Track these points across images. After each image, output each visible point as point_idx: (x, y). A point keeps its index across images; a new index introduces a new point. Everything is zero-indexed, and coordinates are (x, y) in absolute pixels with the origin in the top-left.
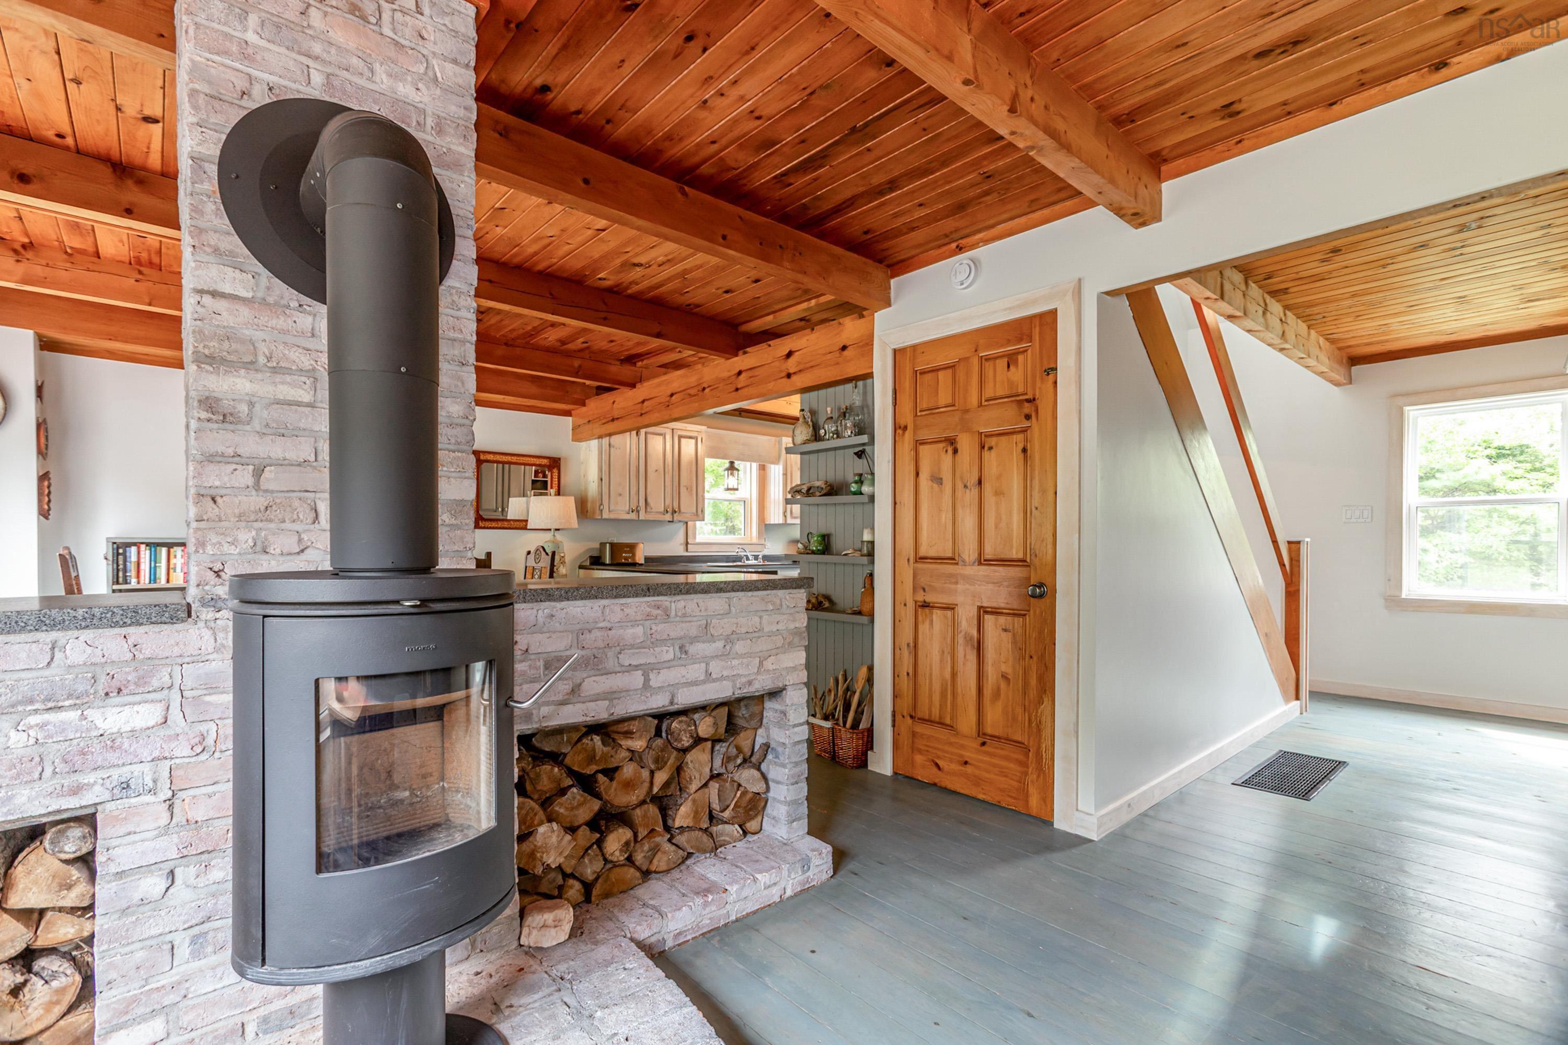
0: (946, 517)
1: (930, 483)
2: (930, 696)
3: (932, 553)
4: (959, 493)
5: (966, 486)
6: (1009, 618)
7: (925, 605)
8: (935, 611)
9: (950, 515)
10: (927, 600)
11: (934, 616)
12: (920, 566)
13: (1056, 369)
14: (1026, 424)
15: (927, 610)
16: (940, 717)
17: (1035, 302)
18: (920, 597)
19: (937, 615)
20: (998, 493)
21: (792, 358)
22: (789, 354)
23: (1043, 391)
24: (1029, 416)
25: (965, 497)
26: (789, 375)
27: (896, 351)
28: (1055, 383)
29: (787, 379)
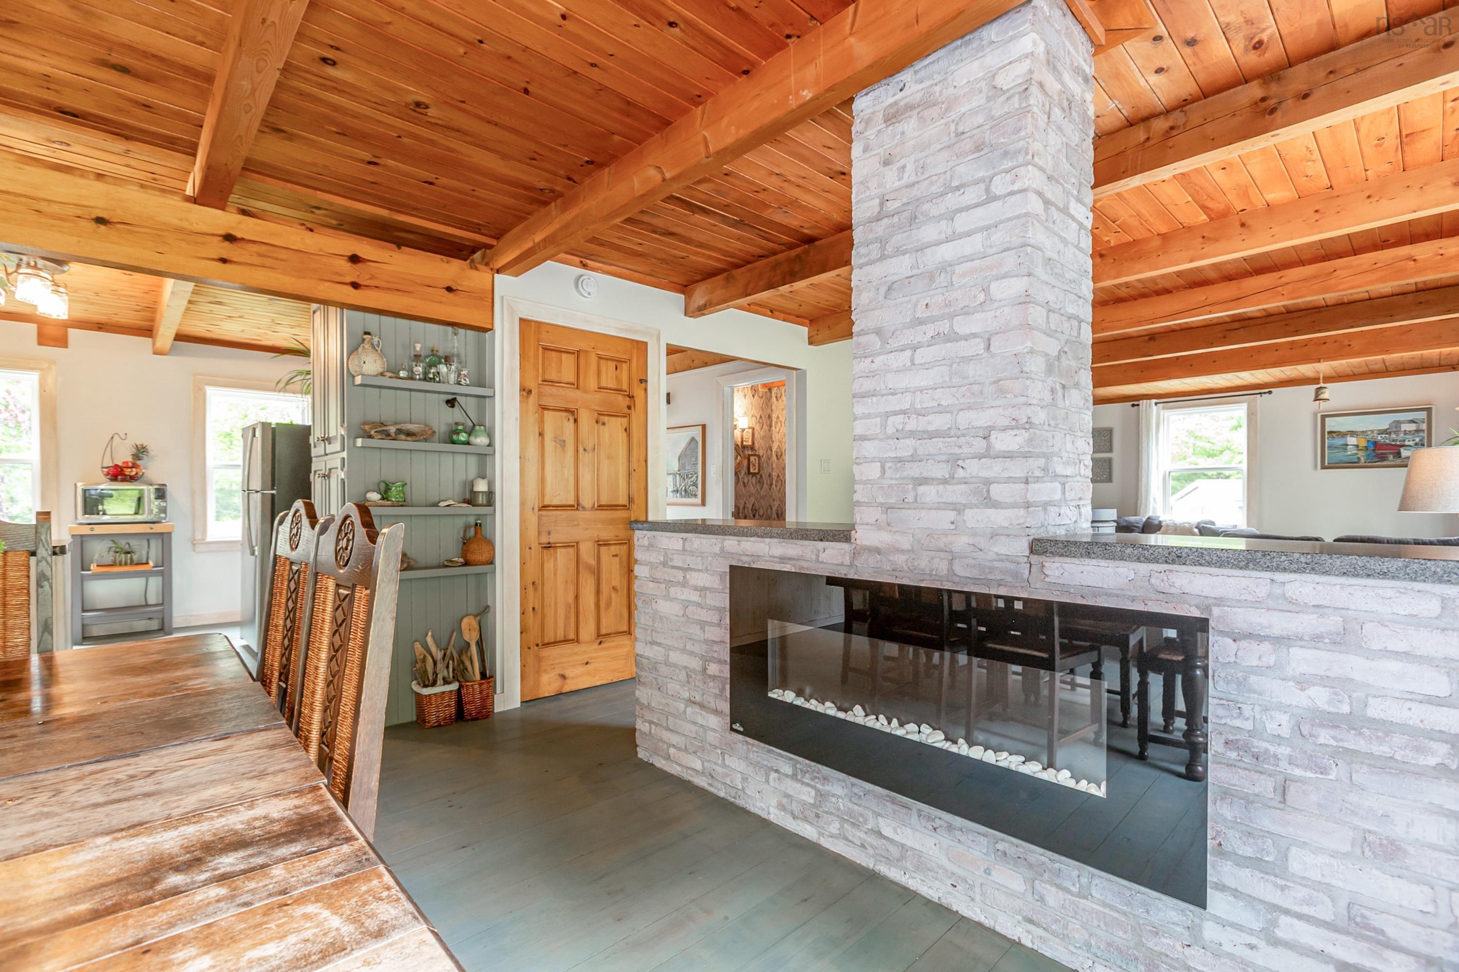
0: (569, 473)
1: (554, 443)
2: (556, 621)
3: (556, 502)
4: (580, 455)
5: (585, 450)
6: (618, 547)
7: (548, 547)
8: (559, 550)
9: (572, 471)
10: (551, 541)
11: (558, 555)
12: (544, 513)
13: (646, 381)
14: (629, 411)
15: (551, 550)
16: (565, 636)
17: (636, 332)
18: (545, 539)
19: (561, 553)
20: (609, 457)
21: (360, 265)
22: (354, 259)
23: (638, 393)
24: (629, 408)
25: (585, 458)
26: (355, 286)
27: (522, 320)
28: (646, 390)
29: (350, 289)
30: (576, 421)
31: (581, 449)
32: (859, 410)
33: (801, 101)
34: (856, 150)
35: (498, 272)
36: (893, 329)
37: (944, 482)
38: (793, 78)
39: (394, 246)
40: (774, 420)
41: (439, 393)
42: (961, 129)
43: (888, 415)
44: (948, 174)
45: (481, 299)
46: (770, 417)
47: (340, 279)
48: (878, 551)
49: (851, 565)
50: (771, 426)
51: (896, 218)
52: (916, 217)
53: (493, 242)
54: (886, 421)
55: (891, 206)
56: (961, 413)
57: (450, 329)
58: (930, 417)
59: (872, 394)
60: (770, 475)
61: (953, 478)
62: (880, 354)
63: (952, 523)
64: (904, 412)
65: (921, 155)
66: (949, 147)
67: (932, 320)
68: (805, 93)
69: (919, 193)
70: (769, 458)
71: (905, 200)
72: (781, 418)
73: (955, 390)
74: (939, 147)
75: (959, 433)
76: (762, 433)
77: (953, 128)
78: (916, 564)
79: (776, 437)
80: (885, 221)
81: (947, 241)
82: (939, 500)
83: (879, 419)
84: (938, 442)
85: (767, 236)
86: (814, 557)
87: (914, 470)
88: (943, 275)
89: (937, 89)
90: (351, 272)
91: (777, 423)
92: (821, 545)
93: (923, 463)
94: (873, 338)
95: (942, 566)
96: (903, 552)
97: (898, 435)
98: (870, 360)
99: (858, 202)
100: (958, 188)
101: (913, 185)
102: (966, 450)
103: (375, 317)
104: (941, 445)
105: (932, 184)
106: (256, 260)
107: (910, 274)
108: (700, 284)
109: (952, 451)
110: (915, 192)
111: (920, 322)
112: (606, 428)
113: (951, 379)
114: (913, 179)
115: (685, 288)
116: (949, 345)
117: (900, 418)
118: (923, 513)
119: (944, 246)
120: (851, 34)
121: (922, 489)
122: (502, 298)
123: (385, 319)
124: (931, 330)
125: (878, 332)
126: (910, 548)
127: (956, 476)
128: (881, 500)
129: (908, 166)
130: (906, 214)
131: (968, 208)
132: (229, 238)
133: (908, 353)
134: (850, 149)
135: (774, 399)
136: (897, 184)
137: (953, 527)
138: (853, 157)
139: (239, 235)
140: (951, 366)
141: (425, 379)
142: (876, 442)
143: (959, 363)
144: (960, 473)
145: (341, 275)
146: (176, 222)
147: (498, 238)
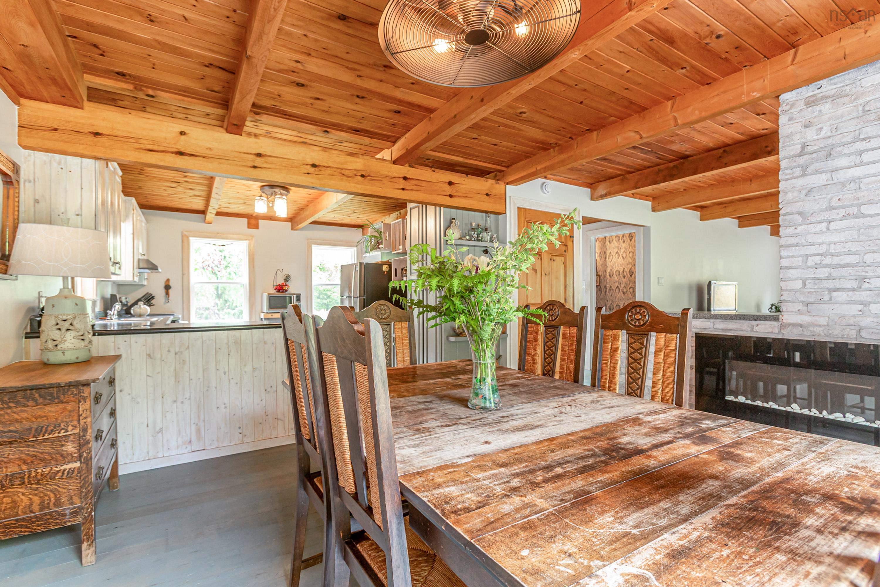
0: (538, 287)
1: (532, 271)
4: (543, 277)
9: (540, 286)
13: (573, 237)
14: (565, 254)
20: (556, 278)
21: (452, 186)
22: (450, 183)
23: (569, 243)
24: (565, 251)
25: (545, 278)
26: (451, 196)
27: (518, 208)
28: (573, 241)
29: (448, 198)
30: (541, 259)
31: (544, 274)
32: (784, 253)
33: (751, 98)
34: (783, 120)
35: (507, 184)
36: (812, 212)
37: (854, 290)
38: (745, 86)
39: (465, 175)
40: (608, 254)
41: (480, 246)
42: (867, 109)
43: (808, 256)
44: (857, 132)
45: (500, 198)
46: (605, 253)
47: (445, 194)
48: (801, 326)
49: (779, 333)
50: (606, 258)
51: (815, 155)
52: (831, 154)
53: (505, 169)
54: (807, 259)
55: (810, 149)
56: (867, 255)
57: (484, 214)
58: (842, 257)
59: (797, 245)
60: (605, 287)
61: (861, 288)
62: (801, 225)
63: (860, 311)
64: (821, 255)
65: (834, 122)
66: (858, 118)
67: (844, 207)
68: (754, 94)
69: (834, 142)
70: (605, 277)
71: (822, 145)
72: (612, 253)
73: (862, 243)
74: (849, 118)
75: (865, 265)
76: (601, 262)
77: (861, 108)
78: (831, 332)
79: (609, 264)
80: (806, 156)
81: (856, 166)
82: (849, 299)
83: (800, 259)
84: (850, 270)
85: (661, 157)
86: (749, 329)
87: (831, 284)
88: (852, 184)
89: (848, 88)
90: (448, 190)
91: (609, 256)
92: (754, 323)
93: (837, 280)
94: (797, 217)
95: (853, 333)
96: (820, 326)
97: (816, 266)
98: (794, 228)
99: (783, 147)
100: (865, 139)
101: (829, 137)
102: (871, 274)
103: (454, 210)
104: (851, 271)
105: (844, 137)
106: (415, 188)
107: (826, 183)
108: (602, 183)
109: (860, 274)
110: (830, 141)
111: (834, 208)
112: (555, 262)
113: (859, 237)
114: (829, 134)
115: (592, 185)
116: (857, 220)
117: (818, 258)
118: (836, 306)
119: (853, 169)
120: (792, 64)
121: (834, 294)
122: (510, 197)
123: (458, 211)
124: (842, 212)
125: (800, 214)
126: (826, 324)
127: (863, 287)
128: (802, 299)
129: (825, 128)
130: (824, 153)
131: (873, 149)
132: (405, 178)
133: (825, 224)
134: (778, 120)
135: (608, 242)
136: (816, 137)
137: (860, 313)
138: (780, 124)
139: (408, 177)
140: (859, 230)
141: (478, 240)
142: (798, 270)
143: (865, 229)
144: (866, 285)
145: (444, 191)
146: (387, 173)
147: (508, 167)
